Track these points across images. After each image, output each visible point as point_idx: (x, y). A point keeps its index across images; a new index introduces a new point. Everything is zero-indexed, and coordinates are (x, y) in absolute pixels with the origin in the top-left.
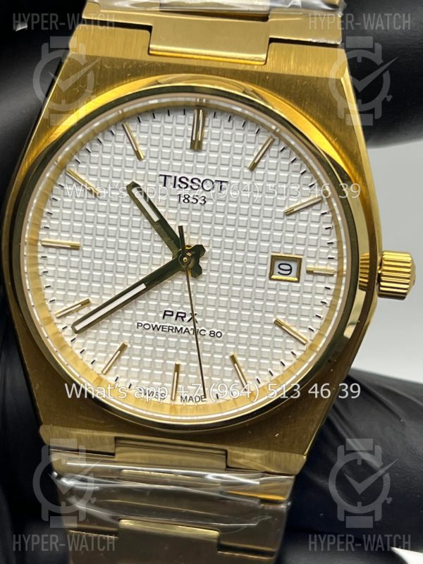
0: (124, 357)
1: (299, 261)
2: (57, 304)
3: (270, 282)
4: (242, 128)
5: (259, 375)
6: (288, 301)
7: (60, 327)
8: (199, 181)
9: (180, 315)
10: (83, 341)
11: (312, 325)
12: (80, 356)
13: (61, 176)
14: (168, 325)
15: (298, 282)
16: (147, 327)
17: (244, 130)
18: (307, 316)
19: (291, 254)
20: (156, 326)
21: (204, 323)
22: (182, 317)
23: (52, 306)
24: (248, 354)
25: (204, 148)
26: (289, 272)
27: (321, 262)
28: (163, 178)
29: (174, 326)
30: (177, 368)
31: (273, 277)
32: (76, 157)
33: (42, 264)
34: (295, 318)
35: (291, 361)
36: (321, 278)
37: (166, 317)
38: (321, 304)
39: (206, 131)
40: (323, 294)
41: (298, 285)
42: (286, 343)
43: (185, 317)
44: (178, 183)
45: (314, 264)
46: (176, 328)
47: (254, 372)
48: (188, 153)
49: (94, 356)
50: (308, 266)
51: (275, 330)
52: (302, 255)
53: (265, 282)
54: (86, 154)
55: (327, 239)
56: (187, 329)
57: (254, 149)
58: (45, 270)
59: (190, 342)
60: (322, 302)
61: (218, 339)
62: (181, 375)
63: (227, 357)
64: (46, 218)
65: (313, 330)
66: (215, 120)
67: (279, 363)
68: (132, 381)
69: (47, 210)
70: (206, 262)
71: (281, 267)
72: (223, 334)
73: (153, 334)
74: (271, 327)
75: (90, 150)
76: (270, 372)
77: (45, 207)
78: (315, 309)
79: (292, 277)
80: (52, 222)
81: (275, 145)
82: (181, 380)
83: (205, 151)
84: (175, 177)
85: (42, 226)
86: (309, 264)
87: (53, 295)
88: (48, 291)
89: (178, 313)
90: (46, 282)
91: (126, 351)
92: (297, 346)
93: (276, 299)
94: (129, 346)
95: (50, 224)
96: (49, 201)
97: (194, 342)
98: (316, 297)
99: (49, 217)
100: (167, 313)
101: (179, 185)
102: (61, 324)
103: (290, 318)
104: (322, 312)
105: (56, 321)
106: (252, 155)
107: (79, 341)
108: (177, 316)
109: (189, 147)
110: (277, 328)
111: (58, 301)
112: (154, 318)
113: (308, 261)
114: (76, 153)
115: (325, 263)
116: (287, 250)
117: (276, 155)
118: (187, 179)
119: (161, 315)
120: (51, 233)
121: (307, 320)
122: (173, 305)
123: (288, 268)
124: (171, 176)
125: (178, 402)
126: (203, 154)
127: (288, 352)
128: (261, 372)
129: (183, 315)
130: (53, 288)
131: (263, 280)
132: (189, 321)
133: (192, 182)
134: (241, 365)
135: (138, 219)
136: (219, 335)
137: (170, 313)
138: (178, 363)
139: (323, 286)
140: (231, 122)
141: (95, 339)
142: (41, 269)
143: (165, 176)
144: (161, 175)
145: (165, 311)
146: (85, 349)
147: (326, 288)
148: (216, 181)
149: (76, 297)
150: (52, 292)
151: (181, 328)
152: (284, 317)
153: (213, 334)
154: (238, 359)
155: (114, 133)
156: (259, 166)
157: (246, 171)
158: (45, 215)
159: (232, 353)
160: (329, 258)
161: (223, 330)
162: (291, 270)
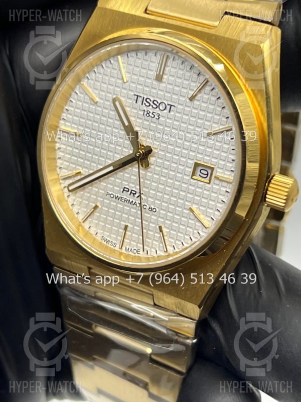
0: (96, 214)
1: (213, 169)
2: (63, 170)
3: (192, 180)
4: (190, 71)
5: (175, 243)
6: (201, 196)
7: (63, 186)
8: (158, 103)
9: (133, 192)
10: (74, 198)
11: (214, 216)
12: (71, 207)
13: (78, 86)
14: (125, 197)
15: (209, 183)
16: (112, 196)
17: (191, 72)
18: (212, 209)
19: (208, 163)
20: (118, 196)
21: (147, 201)
22: (134, 194)
23: (60, 171)
24: (171, 228)
25: (164, 80)
26: (206, 176)
27: (226, 172)
28: (136, 97)
29: (128, 199)
30: (126, 227)
31: (193, 177)
32: (87, 75)
33: (59, 143)
34: (204, 209)
35: (197, 238)
36: (224, 184)
37: (124, 192)
38: (222, 202)
39: (167, 69)
40: (224, 195)
41: (209, 186)
42: (195, 225)
43: (136, 194)
44: (145, 102)
45: (222, 173)
46: (129, 200)
47: (173, 241)
48: (154, 82)
49: (79, 209)
50: (218, 174)
51: (190, 214)
52: (215, 165)
53: (189, 180)
54: (94, 74)
55: (232, 157)
56: (135, 202)
57: (195, 86)
58: (59, 147)
59: (137, 212)
60: (222, 201)
61: (154, 213)
62: (127, 233)
63: (158, 227)
64: (65, 113)
65: (213, 220)
66: (174, 62)
67: (189, 238)
68: (99, 231)
69: (67, 108)
70: (155, 159)
71: (202, 171)
72: (157, 210)
73: (115, 202)
74: (187, 212)
75: (96, 72)
76: (182, 243)
77: (66, 105)
78: (218, 205)
79: (207, 180)
80: (68, 116)
81: (208, 85)
82: (127, 236)
83: (165, 82)
84: (144, 98)
85: (62, 118)
86: (218, 172)
87: (62, 164)
88: (59, 162)
89: (132, 190)
90: (59, 155)
91: (98, 210)
92: (202, 229)
93: (194, 193)
94: (100, 207)
95: (67, 117)
96: (69, 102)
97: (139, 212)
98: (220, 197)
99: (67, 112)
100: (125, 189)
101: (145, 104)
102: (64, 184)
103: (201, 208)
104: (221, 208)
105: (61, 181)
106: (193, 90)
107: (72, 197)
108: (131, 193)
109: (155, 78)
110: (191, 214)
111: (64, 168)
112: (117, 191)
113: (218, 170)
114: (88, 72)
115: (229, 173)
116: (206, 160)
117: (208, 93)
118: (151, 101)
119: (122, 190)
120: (67, 123)
121: (211, 211)
122: (130, 185)
123: (206, 173)
124: (141, 97)
125: (123, 250)
126: (164, 85)
127: (196, 232)
128: (177, 242)
129: (134, 192)
130: (62, 160)
131: (188, 178)
132: (138, 197)
133: (153, 102)
134: (165, 234)
135: (118, 123)
136: (154, 210)
137: (127, 190)
138: (127, 224)
139: (225, 190)
140: (184, 65)
141: (81, 198)
142: (58, 145)
143: (138, 96)
144: (135, 95)
145: (125, 188)
146: (75, 203)
147: (226, 191)
148: (168, 104)
149: (75, 168)
150: (62, 162)
151: (132, 201)
152: (197, 207)
153: (151, 209)
154: (164, 230)
155: (112, 62)
156: (196, 98)
157: (188, 100)
158: (65, 111)
159: (161, 225)
160: (232, 171)
161: (158, 208)
162: (207, 174)
